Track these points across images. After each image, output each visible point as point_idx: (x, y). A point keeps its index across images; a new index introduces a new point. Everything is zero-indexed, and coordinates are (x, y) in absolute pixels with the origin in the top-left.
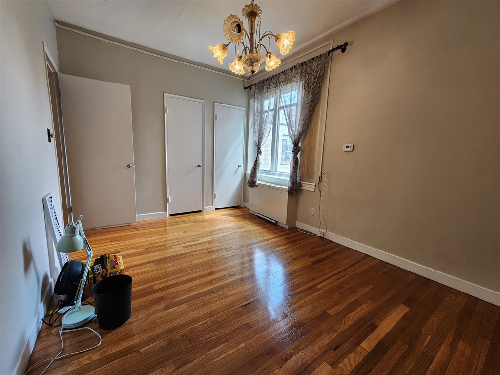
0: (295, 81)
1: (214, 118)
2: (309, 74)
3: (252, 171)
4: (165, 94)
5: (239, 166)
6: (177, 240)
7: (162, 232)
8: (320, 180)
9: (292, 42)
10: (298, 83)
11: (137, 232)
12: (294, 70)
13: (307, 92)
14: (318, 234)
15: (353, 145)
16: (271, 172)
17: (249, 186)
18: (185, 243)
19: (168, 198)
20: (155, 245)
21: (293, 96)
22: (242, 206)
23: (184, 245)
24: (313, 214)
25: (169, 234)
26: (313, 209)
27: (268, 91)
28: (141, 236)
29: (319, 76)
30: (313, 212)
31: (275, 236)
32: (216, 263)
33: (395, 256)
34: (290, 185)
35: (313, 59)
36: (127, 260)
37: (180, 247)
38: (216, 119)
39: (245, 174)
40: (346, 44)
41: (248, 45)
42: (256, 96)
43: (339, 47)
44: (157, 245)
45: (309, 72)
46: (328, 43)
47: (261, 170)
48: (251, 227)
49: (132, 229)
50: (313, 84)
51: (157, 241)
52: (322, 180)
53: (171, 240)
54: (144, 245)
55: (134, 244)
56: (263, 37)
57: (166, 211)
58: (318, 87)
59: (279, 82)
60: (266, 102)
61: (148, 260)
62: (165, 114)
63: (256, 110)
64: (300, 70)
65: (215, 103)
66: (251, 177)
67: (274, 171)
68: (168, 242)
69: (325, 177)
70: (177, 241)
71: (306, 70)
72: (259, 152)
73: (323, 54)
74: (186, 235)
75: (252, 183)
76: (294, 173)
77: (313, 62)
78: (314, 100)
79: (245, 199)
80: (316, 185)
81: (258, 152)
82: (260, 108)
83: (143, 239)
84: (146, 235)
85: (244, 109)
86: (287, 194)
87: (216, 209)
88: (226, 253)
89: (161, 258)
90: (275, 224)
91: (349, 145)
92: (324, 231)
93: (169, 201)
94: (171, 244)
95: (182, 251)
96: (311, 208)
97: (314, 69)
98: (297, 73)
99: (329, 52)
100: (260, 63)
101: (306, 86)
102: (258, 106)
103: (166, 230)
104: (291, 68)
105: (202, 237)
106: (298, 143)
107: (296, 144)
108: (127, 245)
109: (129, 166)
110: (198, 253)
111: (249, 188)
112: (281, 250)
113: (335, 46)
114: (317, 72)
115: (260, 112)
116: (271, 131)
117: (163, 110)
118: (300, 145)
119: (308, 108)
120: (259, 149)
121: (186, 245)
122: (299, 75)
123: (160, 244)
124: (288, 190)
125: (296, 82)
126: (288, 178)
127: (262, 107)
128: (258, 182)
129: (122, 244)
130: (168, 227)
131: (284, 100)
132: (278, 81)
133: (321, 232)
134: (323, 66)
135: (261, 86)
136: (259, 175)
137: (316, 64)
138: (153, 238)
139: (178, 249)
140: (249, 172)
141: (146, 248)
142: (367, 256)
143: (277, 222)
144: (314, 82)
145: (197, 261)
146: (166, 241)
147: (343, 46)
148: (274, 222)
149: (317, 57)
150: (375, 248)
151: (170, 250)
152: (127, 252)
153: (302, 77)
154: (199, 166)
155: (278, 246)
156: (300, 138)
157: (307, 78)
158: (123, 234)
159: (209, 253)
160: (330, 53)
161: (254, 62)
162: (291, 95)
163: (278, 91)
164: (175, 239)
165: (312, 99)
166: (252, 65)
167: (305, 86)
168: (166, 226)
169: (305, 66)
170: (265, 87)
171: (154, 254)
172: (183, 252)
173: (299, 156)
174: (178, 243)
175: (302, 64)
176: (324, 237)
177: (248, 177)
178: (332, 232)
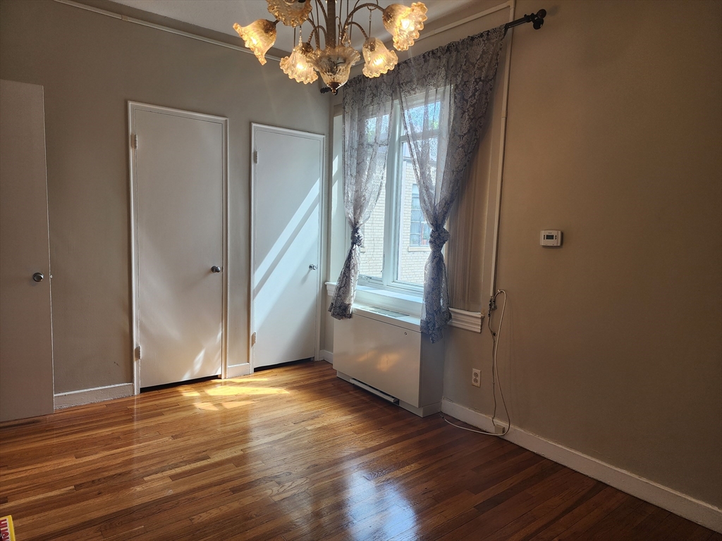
0: (434, 85)
1: (250, 157)
2: (465, 72)
3: (341, 280)
4: (130, 103)
5: (310, 267)
6: (157, 460)
7: (118, 438)
8: (493, 305)
9: (420, 23)
10: (441, 89)
11: (55, 441)
12: (431, 61)
13: (459, 111)
14: (491, 430)
15: (562, 234)
16: (385, 283)
17: (333, 315)
18: (176, 466)
19: (138, 349)
20: (100, 476)
21: (431, 118)
22: (317, 359)
23: (173, 472)
24: (478, 384)
25: (139, 442)
26: (478, 371)
27: (375, 102)
28: (63, 451)
29: (487, 77)
30: (478, 379)
31: (394, 436)
32: (252, 518)
33: (662, 487)
34: (424, 317)
35: (472, 39)
36: (27, 521)
37: (162, 478)
38: (255, 162)
39: (325, 287)
40: (543, 13)
41: (323, 23)
42: (347, 110)
43: (527, 19)
44: (106, 474)
45: (464, 67)
46: (505, 5)
47: (361, 277)
48: (337, 418)
49: (42, 432)
50: (474, 95)
51: (106, 463)
52: (495, 307)
53: (141, 459)
54: (73, 478)
55: (46, 474)
56: (355, 10)
57: (132, 380)
58: (484, 101)
59: (399, 84)
60: (371, 124)
61: (79, 520)
62: (131, 151)
63: (347, 143)
64: (444, 61)
65: (254, 125)
66: (338, 295)
67: (391, 280)
68: (135, 466)
69: (502, 301)
70: (155, 461)
71: (457, 62)
72: (355, 240)
73: (495, 30)
74: (180, 443)
75: (341, 310)
76: (433, 289)
77: (471, 46)
78: (476, 130)
79: (325, 342)
80: (482, 319)
81: (353, 237)
82: (356, 138)
83: (69, 461)
84: (76, 449)
85: (323, 136)
86: (418, 337)
87: (257, 370)
88: (275, 489)
89: (114, 510)
90: (395, 405)
91: (554, 233)
92: (504, 424)
93: (138, 356)
94: (141, 471)
95: (168, 488)
96: (475, 370)
97: (475, 61)
98: (438, 68)
99: (507, 26)
100: (350, 66)
101: (458, 97)
102: (351, 133)
103: (131, 432)
104: (424, 55)
105: (220, 448)
106: (443, 223)
107: (437, 224)
108: (27, 478)
109: (37, 277)
110: (207, 491)
111: (335, 320)
112: (406, 476)
113: (520, 16)
114: (480, 69)
115: (356, 147)
116: (383, 191)
117: (127, 141)
118: (445, 227)
119: (463, 147)
120: (355, 230)
121: (178, 470)
122: (443, 73)
123: (112, 473)
124: (422, 327)
125: (437, 86)
126: (420, 300)
127: (361, 135)
128: (354, 306)
129: (14, 477)
130: (135, 423)
131: (411, 124)
132: (396, 81)
133: (497, 427)
134: (495, 57)
135: (360, 90)
136: (356, 290)
137: (479, 49)
138: (95, 457)
139: (156, 486)
140: (334, 282)
141: (76, 486)
142: (600, 486)
143: (398, 401)
144: (476, 90)
145: (205, 517)
146: (131, 462)
147: (536, 16)
148: (392, 400)
149: (481, 35)
150: (617, 466)
151: (138, 489)
152: (28, 500)
153: (450, 76)
154: (214, 270)
155: (399, 465)
156: (446, 213)
157: (459, 79)
158: (18, 448)
159: (235, 490)
160: (510, 30)
161: (336, 65)
162: (426, 113)
163: (397, 102)
164: (152, 456)
165: (471, 127)
166: (333, 69)
167: (455, 98)
168: (131, 421)
169: (454, 54)
170: (368, 92)
171: (98, 500)
172: (171, 492)
173: (444, 251)
174: (159, 466)
175: (449, 49)
176: (506, 438)
177: (332, 293)
178: (521, 426)
